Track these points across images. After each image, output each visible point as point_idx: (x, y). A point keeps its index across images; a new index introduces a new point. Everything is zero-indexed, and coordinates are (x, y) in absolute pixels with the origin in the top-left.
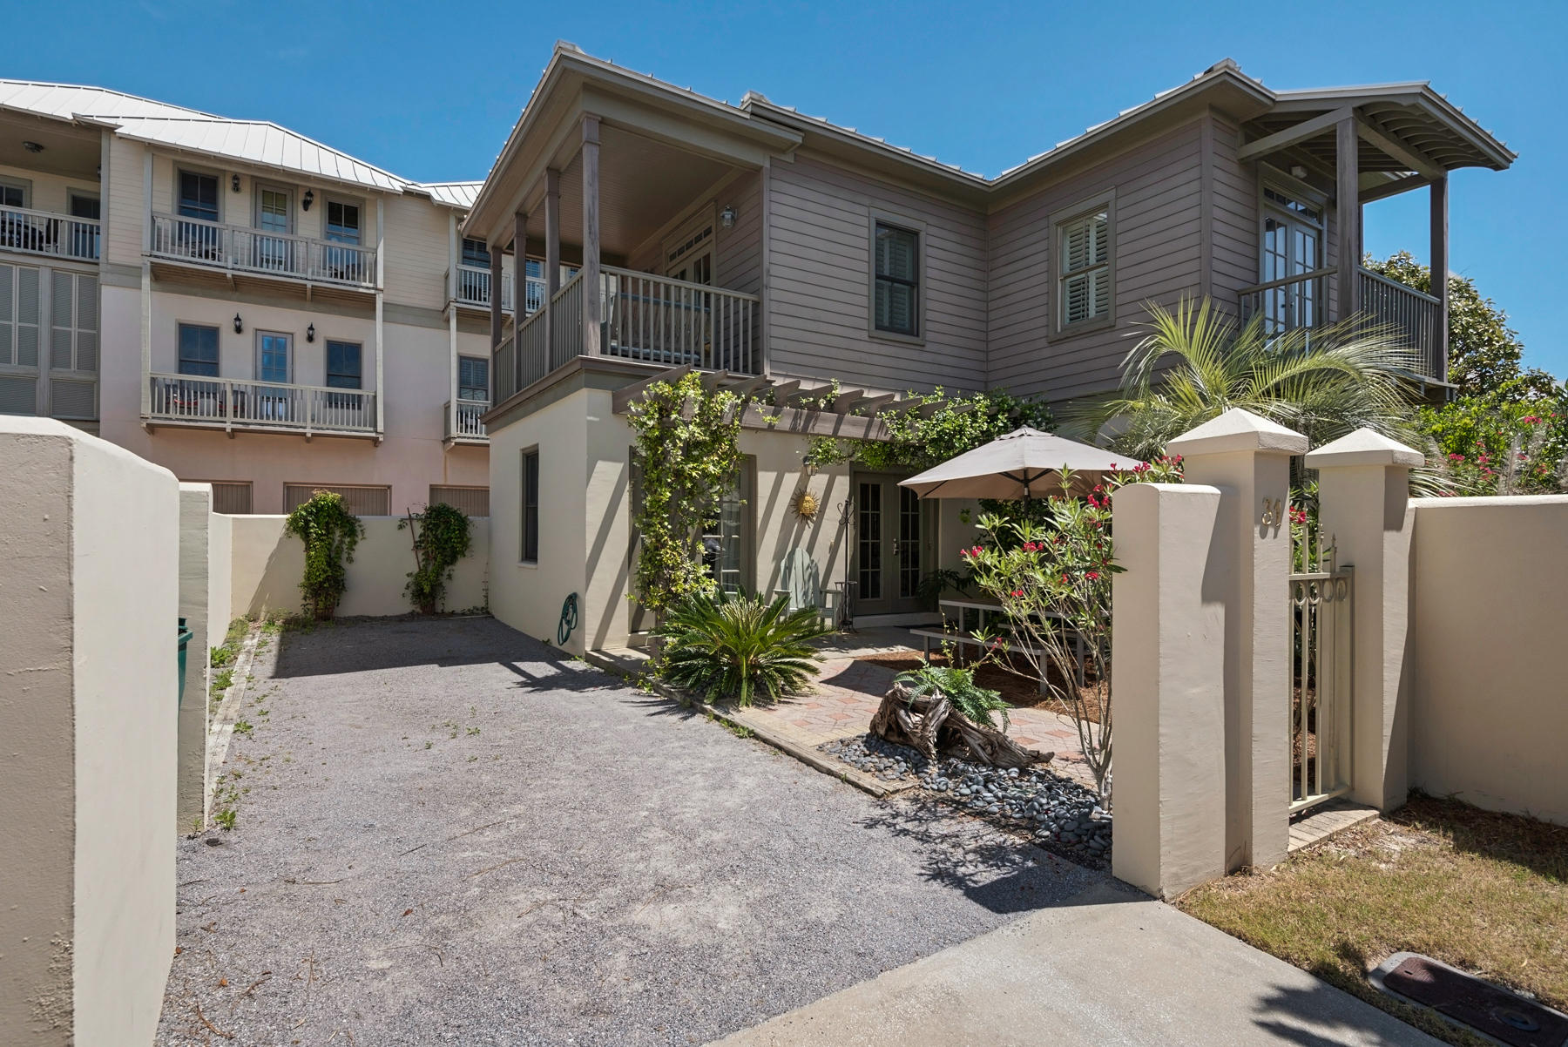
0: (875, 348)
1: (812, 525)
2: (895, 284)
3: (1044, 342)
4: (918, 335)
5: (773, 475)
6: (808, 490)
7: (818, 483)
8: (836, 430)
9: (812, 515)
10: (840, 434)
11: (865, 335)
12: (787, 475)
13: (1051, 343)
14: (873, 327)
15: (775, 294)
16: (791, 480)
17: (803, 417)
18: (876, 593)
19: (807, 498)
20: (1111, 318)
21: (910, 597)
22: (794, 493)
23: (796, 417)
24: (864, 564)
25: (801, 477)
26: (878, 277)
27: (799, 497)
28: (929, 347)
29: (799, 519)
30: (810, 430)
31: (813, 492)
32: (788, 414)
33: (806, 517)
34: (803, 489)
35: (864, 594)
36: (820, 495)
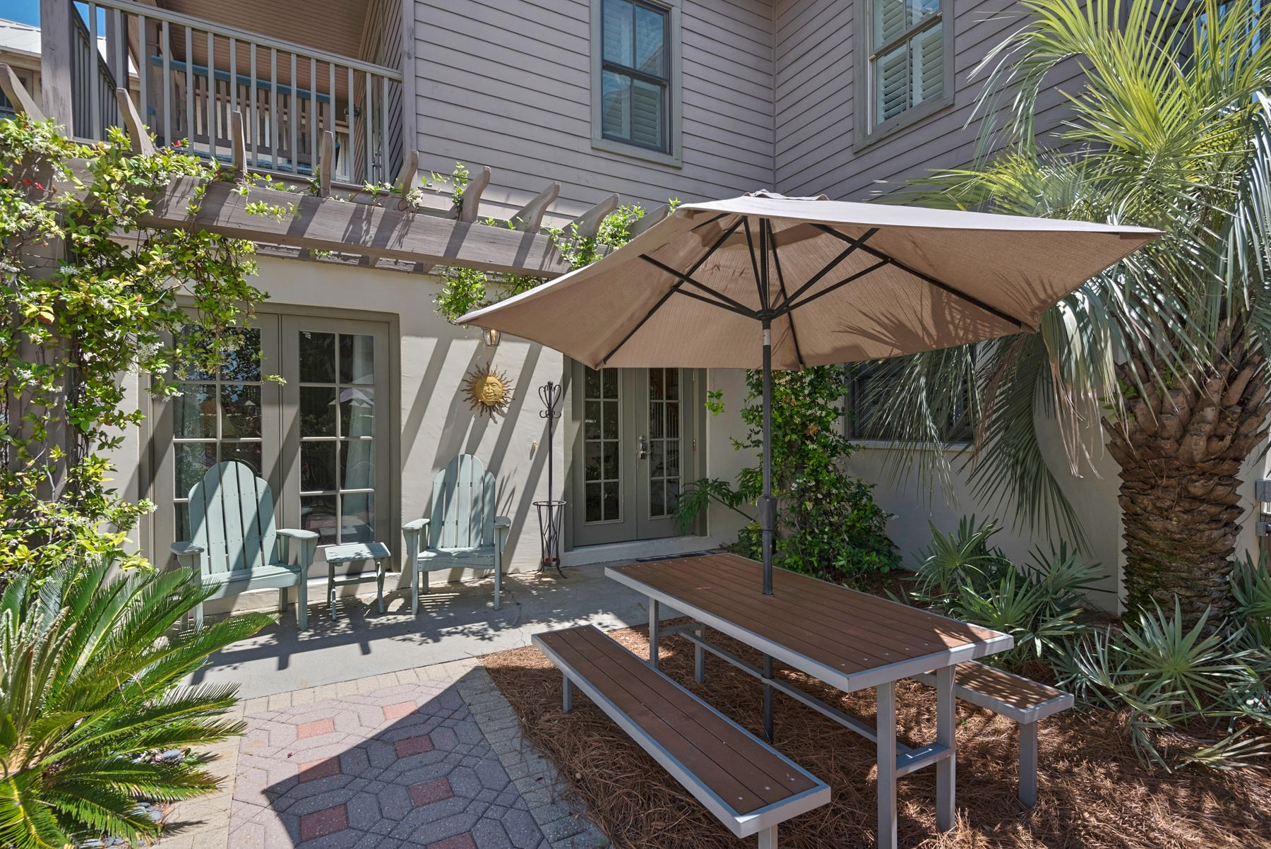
0: (603, 166)
1: (501, 420)
2: (637, 83)
3: (847, 155)
4: (671, 154)
5: (430, 344)
6: (492, 368)
7: (510, 355)
8: (453, 249)
9: (500, 404)
10: (461, 256)
11: (585, 146)
12: (455, 344)
13: (858, 153)
14: (598, 132)
15: (424, 70)
16: (462, 353)
17: (376, 221)
18: (613, 512)
19: (490, 379)
20: (949, 93)
21: (666, 516)
22: (467, 372)
23: (356, 218)
24: (592, 473)
25: (480, 345)
26: (608, 66)
27: (476, 379)
28: (687, 171)
29: (477, 410)
30: (392, 244)
31: (500, 371)
32: (340, 211)
33: (490, 408)
34: (483, 366)
35: (592, 514)
36: (514, 375)
